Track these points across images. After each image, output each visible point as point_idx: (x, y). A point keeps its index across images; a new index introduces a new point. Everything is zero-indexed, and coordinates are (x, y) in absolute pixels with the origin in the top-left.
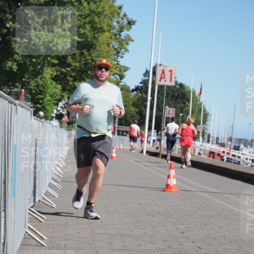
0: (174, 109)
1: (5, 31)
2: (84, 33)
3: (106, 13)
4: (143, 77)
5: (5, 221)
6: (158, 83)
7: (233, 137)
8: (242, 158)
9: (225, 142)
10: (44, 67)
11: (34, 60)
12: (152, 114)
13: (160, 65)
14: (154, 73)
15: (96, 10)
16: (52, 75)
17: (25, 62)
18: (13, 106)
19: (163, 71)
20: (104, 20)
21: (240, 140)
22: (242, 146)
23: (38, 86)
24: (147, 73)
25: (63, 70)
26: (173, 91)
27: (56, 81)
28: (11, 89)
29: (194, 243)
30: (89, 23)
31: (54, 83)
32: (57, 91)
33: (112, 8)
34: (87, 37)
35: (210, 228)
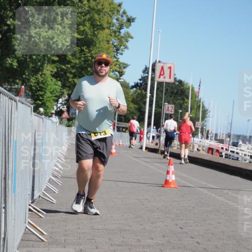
0: (173, 106)
1: (6, 28)
2: (84, 30)
3: (105, 10)
4: (142, 74)
5: (5, 217)
6: (157, 79)
7: (232, 133)
8: (240, 154)
9: (224, 138)
10: (43, 64)
11: (34, 57)
12: (152, 110)
13: (159, 62)
14: (153, 70)
15: (95, 8)
16: (52, 71)
17: (26, 59)
18: (14, 102)
19: (162, 68)
20: (104, 17)
21: (238, 137)
22: (240, 142)
23: (38, 83)
24: (146, 70)
25: (63, 67)
26: (172, 87)
27: (56, 78)
28: (11, 85)
29: (192, 238)
30: (89, 20)
31: (54, 80)
32: (57, 87)
33: (111, 5)
34: (87, 34)
35: (209, 224)
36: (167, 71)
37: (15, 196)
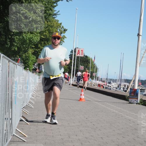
0: (83, 67)
1: (12, 33)
2: (46, 34)
3: (55, 26)
4: (70, 53)
5: (12, 114)
6: (77, 55)
7: (108, 78)
8: (112, 87)
9: (105, 80)
10: (28, 49)
11: (24, 46)
12: (74, 68)
13: (77, 48)
14: (75, 52)
15: (50, 25)
16: (32, 52)
17: (21, 46)
18: (15, 65)
19: (79, 51)
20: (54, 29)
21: (111, 80)
22: (112, 82)
23: (26, 57)
24: (72, 51)
25: (37, 50)
26: (83, 59)
27: (34, 55)
28: (14, 58)
29: (91, 123)
30: (48, 30)
31: (33, 55)
32: (34, 59)
33: (57, 24)
34: (47, 36)
35: (98, 117)
36: (81, 52)
37: (16, 105)
